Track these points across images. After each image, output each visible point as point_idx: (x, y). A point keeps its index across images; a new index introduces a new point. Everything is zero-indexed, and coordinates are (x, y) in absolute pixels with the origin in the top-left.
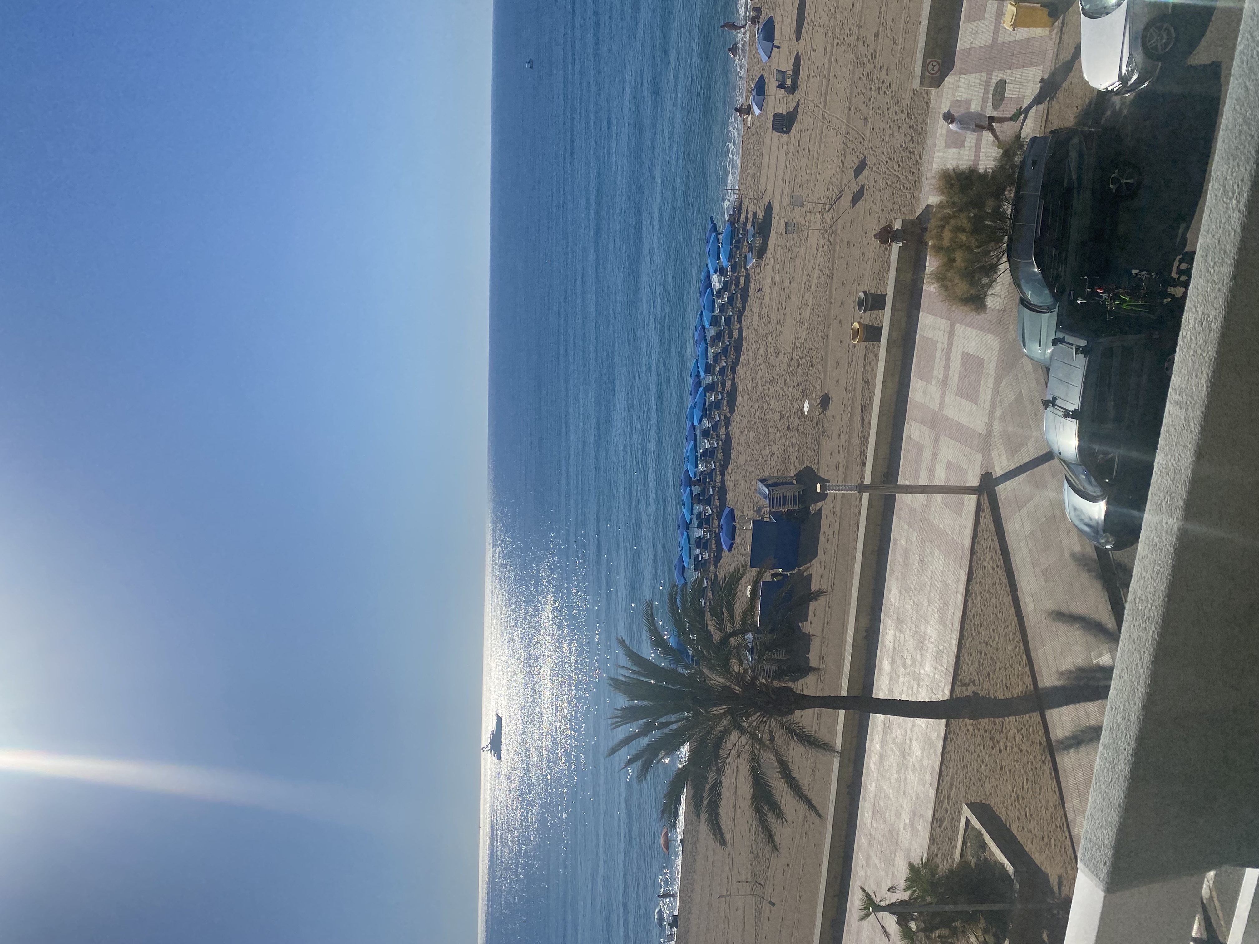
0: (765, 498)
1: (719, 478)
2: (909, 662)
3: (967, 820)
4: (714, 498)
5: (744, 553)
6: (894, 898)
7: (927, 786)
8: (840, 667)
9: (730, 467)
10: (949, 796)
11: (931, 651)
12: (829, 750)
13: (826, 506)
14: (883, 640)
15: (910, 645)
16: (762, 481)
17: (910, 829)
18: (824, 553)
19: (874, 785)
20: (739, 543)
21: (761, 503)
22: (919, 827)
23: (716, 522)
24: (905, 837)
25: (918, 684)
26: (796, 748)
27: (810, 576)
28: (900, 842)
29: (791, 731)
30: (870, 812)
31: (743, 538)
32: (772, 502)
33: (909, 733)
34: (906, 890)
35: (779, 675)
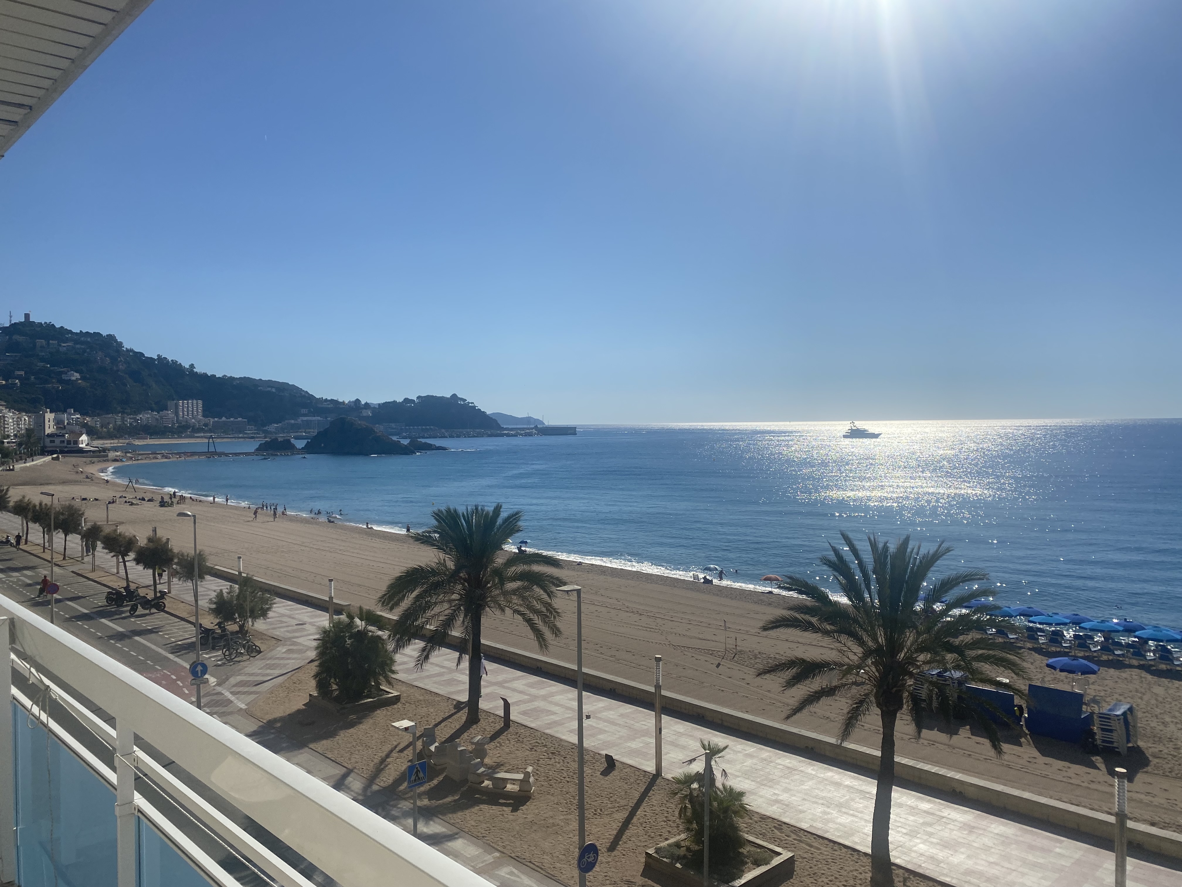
0: (1110, 710)
1: (1135, 662)
2: (929, 829)
3: (779, 854)
4: (1110, 655)
5: (1046, 679)
6: (718, 774)
7: (811, 823)
8: (924, 759)
9: (1149, 677)
10: (800, 841)
11: (941, 855)
12: (843, 735)
13: (1100, 774)
14: (951, 807)
15: (946, 834)
16: (1131, 709)
17: (773, 798)
18: (1045, 764)
19: (814, 773)
20: (1057, 676)
21: (1104, 704)
22: (775, 808)
23: (1081, 654)
24: (767, 792)
25: (906, 834)
26: (847, 705)
27: (1020, 745)
28: (763, 787)
29: (861, 702)
30: (789, 765)
31: (1062, 681)
32: (1105, 717)
33: (860, 815)
34: (723, 785)
35: (915, 700)
